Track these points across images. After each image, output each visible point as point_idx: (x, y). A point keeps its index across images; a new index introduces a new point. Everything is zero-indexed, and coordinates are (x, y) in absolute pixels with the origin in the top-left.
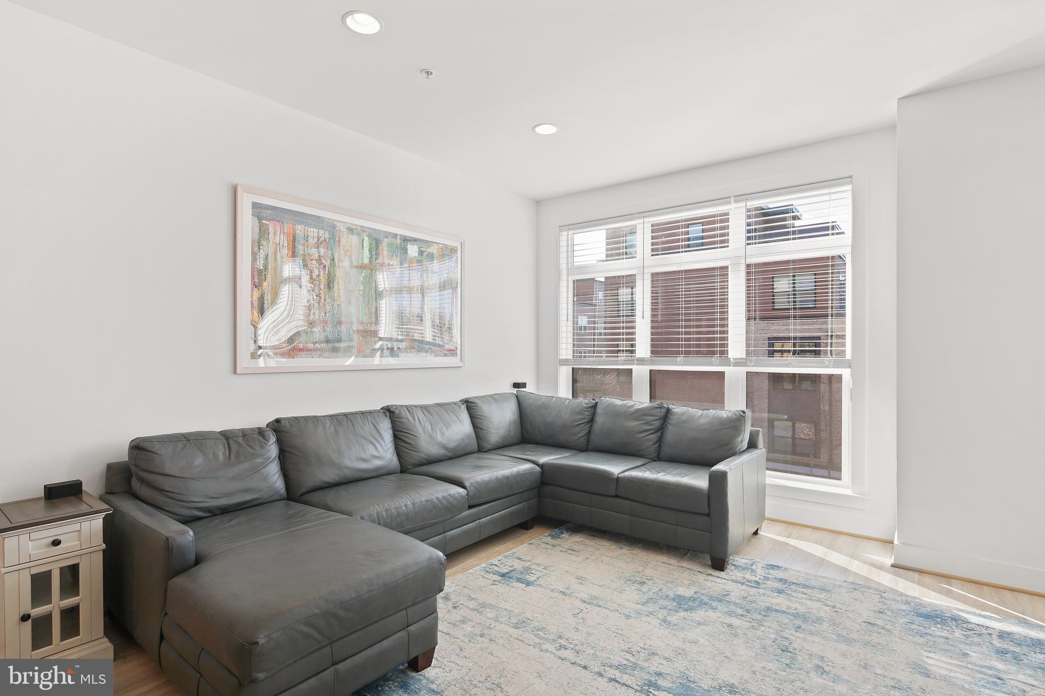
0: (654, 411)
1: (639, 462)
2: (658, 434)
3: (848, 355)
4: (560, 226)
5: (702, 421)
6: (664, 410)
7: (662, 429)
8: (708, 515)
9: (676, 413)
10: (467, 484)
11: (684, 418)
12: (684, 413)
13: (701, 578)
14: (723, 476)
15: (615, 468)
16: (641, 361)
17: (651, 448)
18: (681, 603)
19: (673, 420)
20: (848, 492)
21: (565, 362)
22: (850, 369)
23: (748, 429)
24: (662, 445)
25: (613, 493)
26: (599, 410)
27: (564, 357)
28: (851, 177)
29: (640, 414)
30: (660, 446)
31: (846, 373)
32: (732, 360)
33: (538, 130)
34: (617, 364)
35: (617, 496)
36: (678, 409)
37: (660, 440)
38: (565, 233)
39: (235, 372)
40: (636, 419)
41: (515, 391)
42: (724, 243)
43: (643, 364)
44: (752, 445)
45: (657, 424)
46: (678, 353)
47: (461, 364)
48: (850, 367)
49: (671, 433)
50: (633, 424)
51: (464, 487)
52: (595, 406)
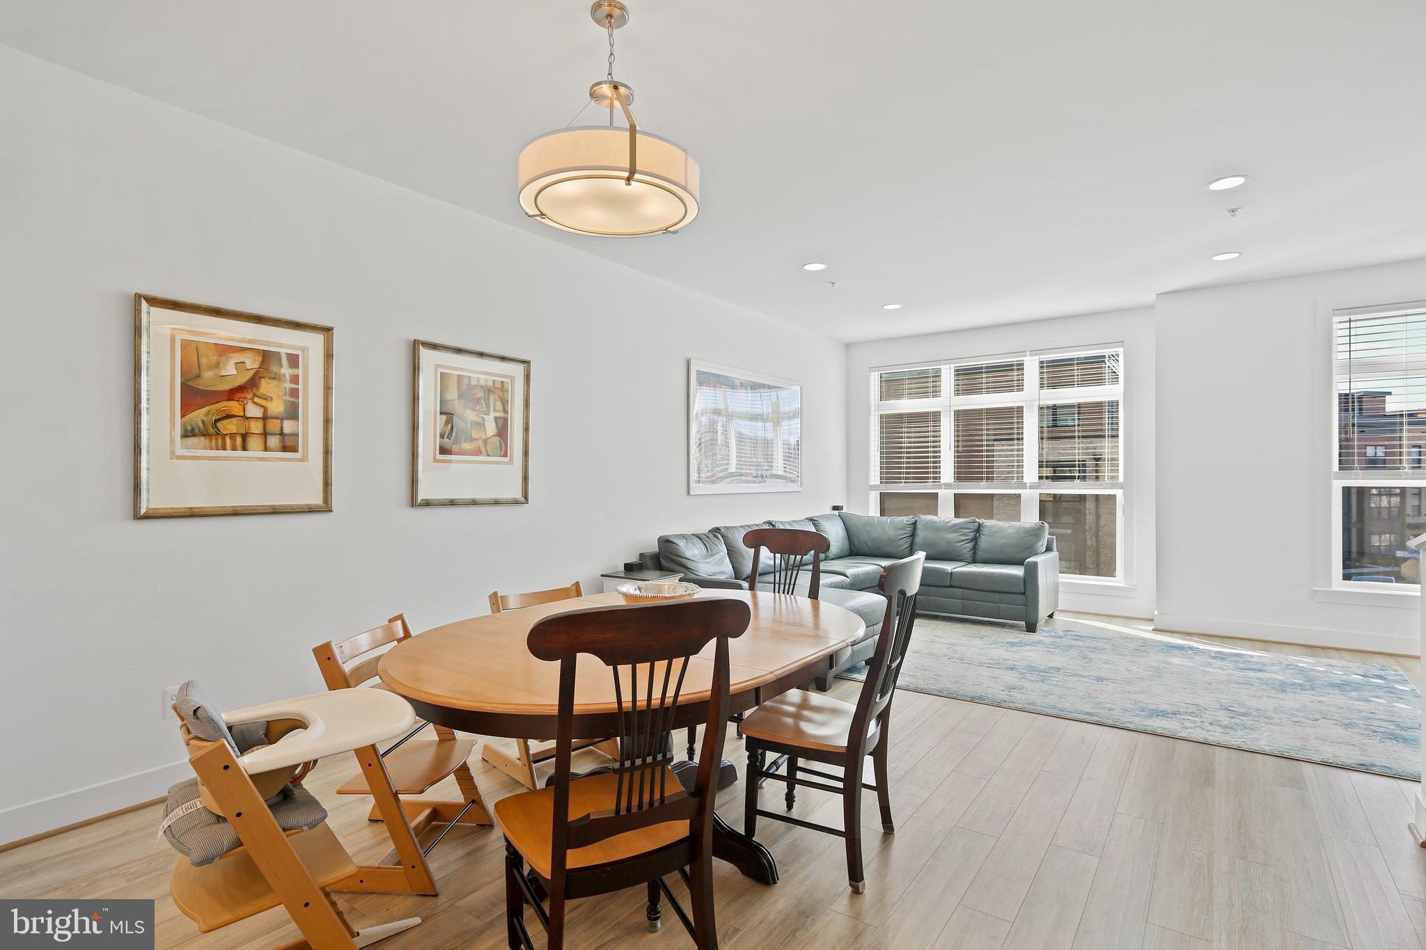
0: (969, 525)
1: (962, 564)
2: (973, 543)
3: (1121, 480)
4: (870, 368)
5: (1010, 531)
6: (976, 524)
7: (975, 540)
8: (1024, 593)
9: (988, 526)
10: (848, 575)
11: (995, 529)
12: (994, 526)
13: (1022, 636)
14: (1035, 564)
15: (948, 567)
16: (948, 486)
17: (969, 555)
18: (1012, 644)
19: (985, 531)
20: (1122, 585)
21: (873, 488)
22: (1122, 490)
23: (1047, 536)
24: (977, 551)
25: (948, 584)
26: (919, 526)
27: (873, 483)
28: (1123, 342)
29: (955, 529)
30: (975, 553)
31: (1119, 493)
32: (1028, 484)
33: (885, 307)
34: (927, 489)
35: (951, 586)
36: (988, 523)
37: (975, 548)
38: (873, 374)
39: (688, 494)
40: (955, 532)
41: (836, 512)
42: (1020, 387)
43: (951, 489)
44: (1049, 549)
45: (971, 535)
46: (981, 479)
47: (801, 489)
48: (1122, 488)
49: (984, 542)
50: (952, 536)
51: (847, 577)
52: (915, 524)
